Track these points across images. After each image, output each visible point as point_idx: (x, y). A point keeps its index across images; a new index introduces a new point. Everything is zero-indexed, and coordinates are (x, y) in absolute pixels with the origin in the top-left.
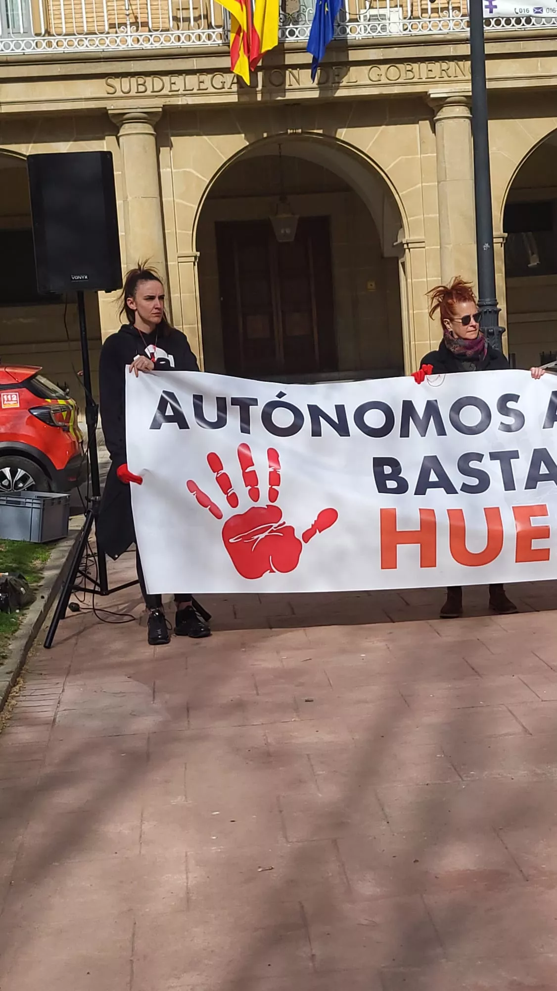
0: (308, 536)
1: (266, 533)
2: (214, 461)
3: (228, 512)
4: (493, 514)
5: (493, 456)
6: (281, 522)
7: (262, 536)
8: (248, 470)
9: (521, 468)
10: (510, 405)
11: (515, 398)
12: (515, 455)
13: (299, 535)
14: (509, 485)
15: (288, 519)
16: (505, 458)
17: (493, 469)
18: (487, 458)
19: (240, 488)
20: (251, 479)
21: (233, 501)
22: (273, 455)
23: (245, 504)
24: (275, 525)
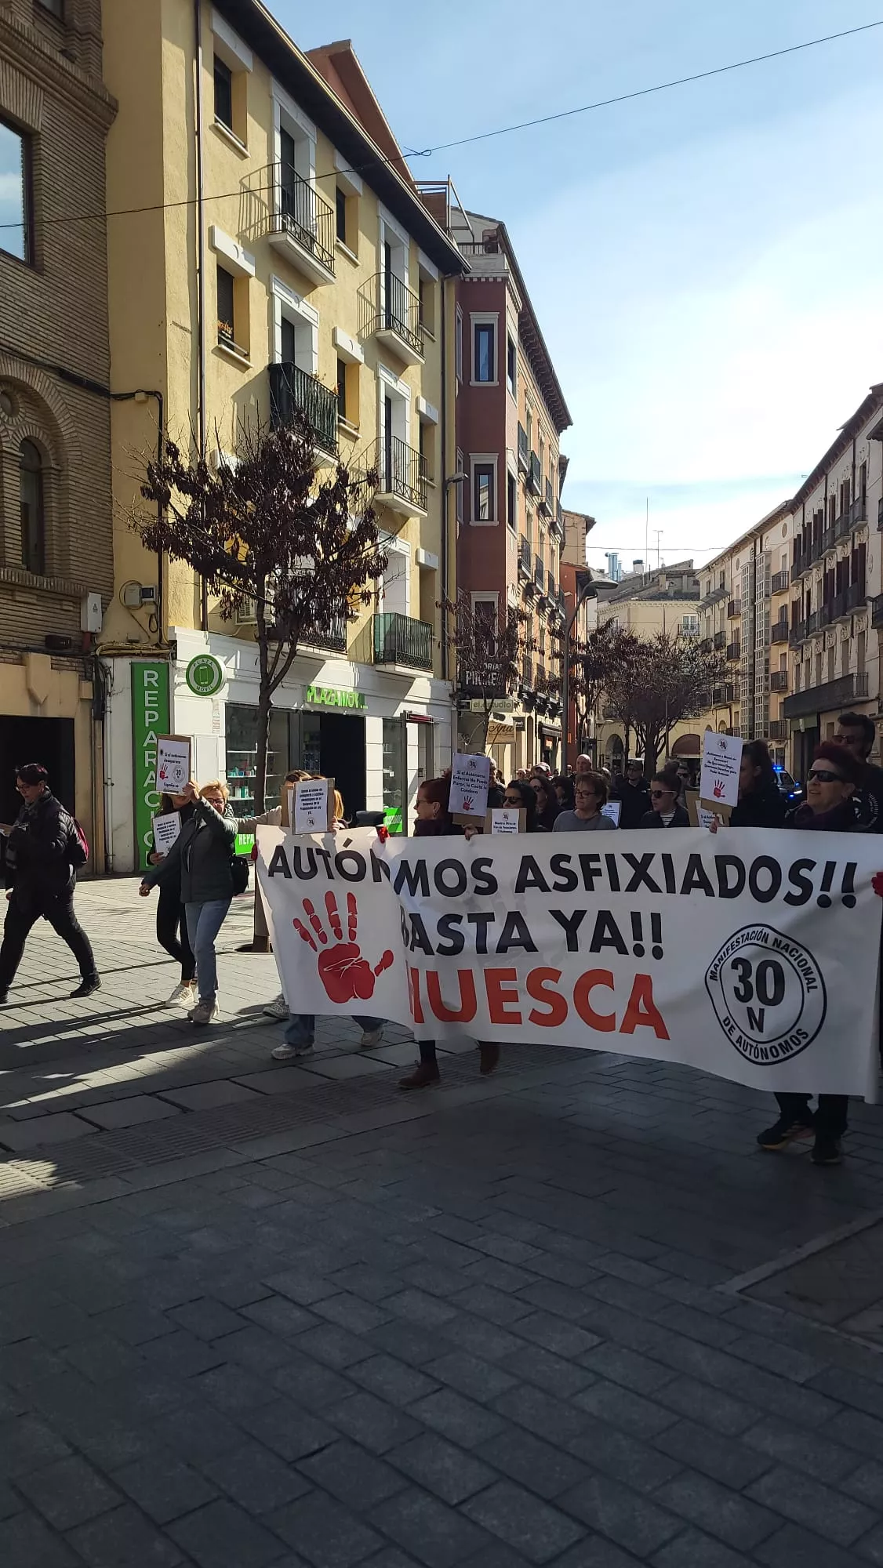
0: (378, 970)
1: (350, 965)
2: (308, 905)
3: (322, 947)
4: (466, 977)
5: (472, 918)
6: (359, 957)
7: (347, 967)
8: (333, 913)
9: (495, 932)
10: (484, 869)
11: (488, 862)
12: (491, 917)
13: (372, 969)
14: (481, 949)
15: (364, 955)
16: (482, 920)
17: (469, 930)
18: (465, 919)
19: (327, 927)
20: (335, 922)
21: (323, 938)
22: (351, 898)
23: (332, 942)
24: (356, 959)
